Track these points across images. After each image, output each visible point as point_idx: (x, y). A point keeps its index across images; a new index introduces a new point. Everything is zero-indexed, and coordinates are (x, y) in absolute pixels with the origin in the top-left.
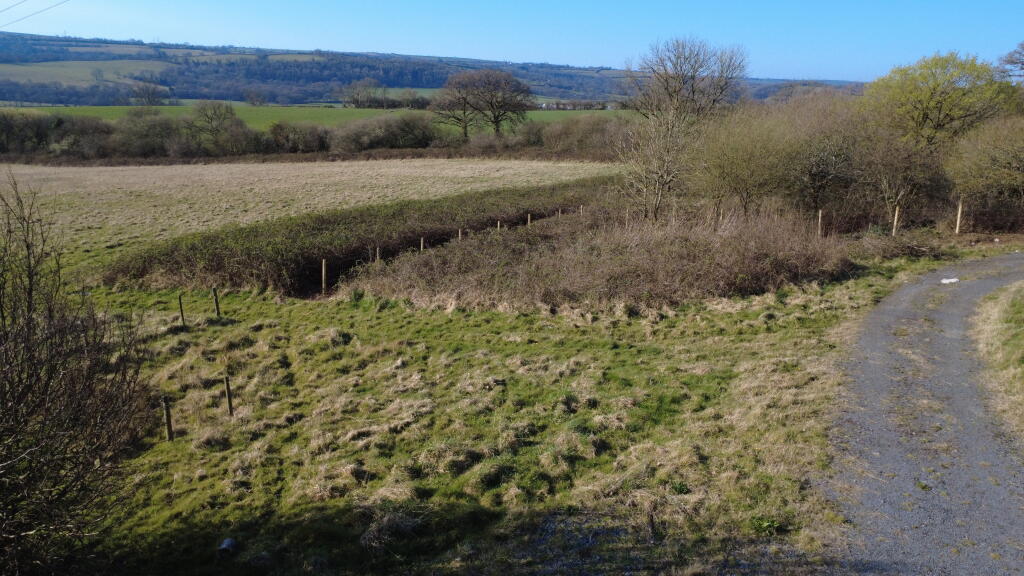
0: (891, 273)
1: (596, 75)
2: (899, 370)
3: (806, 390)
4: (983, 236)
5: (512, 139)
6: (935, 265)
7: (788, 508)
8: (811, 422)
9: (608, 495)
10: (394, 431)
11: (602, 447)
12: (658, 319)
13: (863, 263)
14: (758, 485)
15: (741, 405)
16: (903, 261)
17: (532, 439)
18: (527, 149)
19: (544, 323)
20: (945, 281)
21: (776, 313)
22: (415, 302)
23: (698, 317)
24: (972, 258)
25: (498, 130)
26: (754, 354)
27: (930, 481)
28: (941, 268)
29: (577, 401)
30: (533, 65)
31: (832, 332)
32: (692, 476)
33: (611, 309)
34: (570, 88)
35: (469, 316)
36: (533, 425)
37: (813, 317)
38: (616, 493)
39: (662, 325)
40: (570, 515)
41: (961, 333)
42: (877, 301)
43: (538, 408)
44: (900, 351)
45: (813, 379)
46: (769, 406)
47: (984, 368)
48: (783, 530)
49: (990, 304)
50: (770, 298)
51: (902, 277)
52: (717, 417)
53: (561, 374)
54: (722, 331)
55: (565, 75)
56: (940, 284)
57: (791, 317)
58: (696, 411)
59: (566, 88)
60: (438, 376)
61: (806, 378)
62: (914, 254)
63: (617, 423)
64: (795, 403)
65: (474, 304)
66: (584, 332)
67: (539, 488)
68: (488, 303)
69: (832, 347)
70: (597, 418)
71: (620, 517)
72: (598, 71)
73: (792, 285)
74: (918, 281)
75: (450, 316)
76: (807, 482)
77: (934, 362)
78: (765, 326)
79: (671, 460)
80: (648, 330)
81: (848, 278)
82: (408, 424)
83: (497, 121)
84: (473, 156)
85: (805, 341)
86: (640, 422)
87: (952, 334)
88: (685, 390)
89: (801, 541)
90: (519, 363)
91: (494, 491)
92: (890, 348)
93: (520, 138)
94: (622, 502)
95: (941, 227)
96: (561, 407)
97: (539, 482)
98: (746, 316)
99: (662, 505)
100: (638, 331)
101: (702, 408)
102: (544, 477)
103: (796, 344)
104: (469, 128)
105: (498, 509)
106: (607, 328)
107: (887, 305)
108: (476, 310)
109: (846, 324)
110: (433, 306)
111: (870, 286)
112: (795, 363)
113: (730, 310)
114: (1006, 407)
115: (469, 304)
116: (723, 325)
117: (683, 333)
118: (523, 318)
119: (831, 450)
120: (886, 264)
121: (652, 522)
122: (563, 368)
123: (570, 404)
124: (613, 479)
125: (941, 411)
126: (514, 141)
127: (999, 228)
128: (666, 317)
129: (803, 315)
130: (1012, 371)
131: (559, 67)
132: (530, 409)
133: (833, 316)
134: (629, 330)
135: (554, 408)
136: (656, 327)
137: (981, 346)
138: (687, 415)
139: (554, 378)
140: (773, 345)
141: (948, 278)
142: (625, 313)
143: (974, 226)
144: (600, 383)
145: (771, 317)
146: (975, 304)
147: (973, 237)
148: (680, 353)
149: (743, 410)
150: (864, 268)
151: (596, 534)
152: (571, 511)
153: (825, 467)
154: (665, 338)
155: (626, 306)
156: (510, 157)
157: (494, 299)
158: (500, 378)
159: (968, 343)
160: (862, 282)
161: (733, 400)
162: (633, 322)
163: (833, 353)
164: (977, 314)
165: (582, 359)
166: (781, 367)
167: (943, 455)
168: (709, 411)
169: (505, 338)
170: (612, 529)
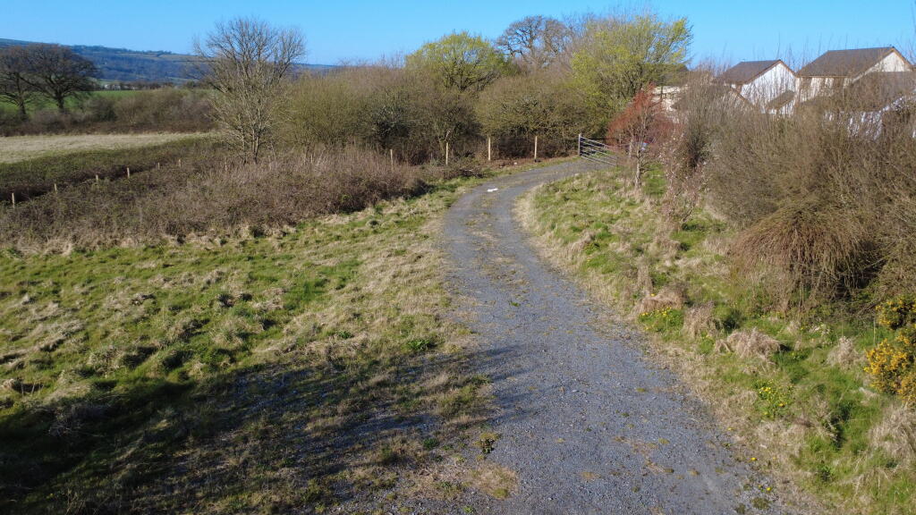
0: (453, 188)
1: (156, 59)
2: (477, 244)
3: (417, 264)
4: (506, 161)
5: (81, 115)
6: (480, 181)
7: (431, 332)
8: (428, 281)
9: (287, 351)
10: (47, 349)
11: (268, 324)
12: (282, 236)
13: (431, 183)
14: (404, 323)
15: (373, 279)
16: (459, 180)
17: (198, 331)
18: (99, 124)
19: (174, 251)
20: (489, 191)
21: (378, 220)
22: (22, 250)
23: (316, 230)
24: (503, 176)
25: (61, 107)
26: (369, 249)
27: (518, 301)
28: (485, 182)
29: (232, 298)
30: (86, 47)
31: (424, 227)
32: (351, 327)
33: (236, 233)
34: (130, 71)
35: (91, 255)
36: (196, 320)
37: (406, 220)
38: (293, 348)
39: (286, 240)
40: (258, 371)
41: (509, 219)
42: (449, 206)
43: (196, 308)
44: (474, 233)
45: (420, 257)
46: (394, 277)
47: (530, 237)
48: (431, 346)
49: (523, 200)
50: (370, 211)
51: (461, 190)
52: (357, 289)
53: (209, 282)
54: (338, 238)
55: (122, 59)
56: (487, 193)
57: (390, 221)
58: (337, 289)
59: (126, 71)
60: (77, 303)
61: (415, 257)
62: (466, 175)
63: (274, 306)
64: (412, 272)
65: (94, 243)
66: (216, 253)
67: (221, 360)
68: (110, 241)
69: (426, 237)
70: (255, 305)
71: (303, 362)
72: (158, 55)
73: (385, 201)
74: (472, 192)
75: (69, 258)
76: (438, 315)
77: (498, 237)
78: (372, 230)
79: (331, 320)
80: (276, 244)
81: (425, 193)
82: (61, 342)
83: (59, 98)
84: (37, 133)
85: (405, 235)
86: (295, 302)
87: (504, 220)
88: (324, 277)
89: (446, 349)
90: (162, 280)
91: (179, 370)
92: (466, 232)
93: (89, 113)
94: (302, 354)
95: (478, 157)
96: (218, 304)
97: (220, 357)
98: (355, 226)
99: (335, 348)
100: (267, 246)
101: (343, 286)
102: (222, 352)
103: (399, 238)
104: (26, 106)
105: (186, 382)
106: (237, 247)
107: (456, 207)
108: (98, 248)
109: (433, 222)
110: (46, 251)
111: (441, 197)
112: (403, 249)
113: (340, 222)
114: (550, 254)
115: (88, 244)
116: (339, 234)
117: (306, 243)
118: (151, 250)
119: (449, 295)
120: (448, 183)
121: (330, 359)
122: (209, 277)
123: (225, 300)
124: (288, 340)
125: (512, 263)
126: (83, 117)
127: (516, 155)
128: (288, 233)
129: (399, 219)
130: (548, 234)
131: (115, 51)
132: (188, 310)
133: (421, 218)
134: (259, 247)
135: (211, 305)
136: (282, 242)
137: (525, 224)
138: (332, 292)
139: (202, 286)
140: (382, 241)
141: (491, 188)
142: (251, 234)
143: (500, 154)
144: (248, 283)
145: (374, 223)
146: (514, 202)
147: (500, 162)
148: (309, 255)
149: (376, 281)
150: (433, 187)
151: (287, 378)
152: (258, 368)
153: (447, 305)
154: (292, 248)
155: (250, 228)
156: (81, 132)
157: (116, 237)
158: (147, 294)
159: (516, 224)
160: (435, 195)
161: (365, 277)
162: (259, 240)
163: (428, 240)
164: (516, 207)
165: (224, 269)
166: (393, 253)
167: (522, 286)
168: (349, 286)
169: (138, 267)
170: (300, 372)
